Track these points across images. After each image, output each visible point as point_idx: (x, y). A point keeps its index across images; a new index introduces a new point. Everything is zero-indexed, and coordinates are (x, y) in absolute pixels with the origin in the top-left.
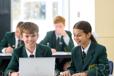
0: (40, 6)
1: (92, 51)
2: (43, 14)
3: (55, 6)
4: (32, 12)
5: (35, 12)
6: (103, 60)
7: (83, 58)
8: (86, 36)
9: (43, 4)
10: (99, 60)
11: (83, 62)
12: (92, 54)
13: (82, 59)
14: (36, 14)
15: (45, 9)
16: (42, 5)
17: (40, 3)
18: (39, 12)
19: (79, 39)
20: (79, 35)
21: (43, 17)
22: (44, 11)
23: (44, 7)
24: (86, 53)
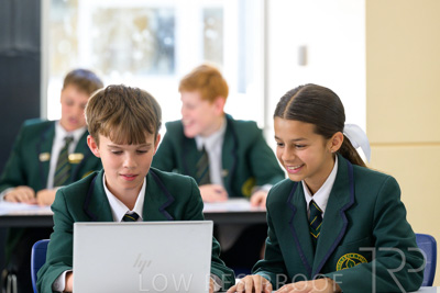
0: (153, 24)
1: (347, 200)
2: (165, 52)
3: (211, 22)
4: (121, 45)
5: (134, 44)
6: (391, 232)
7: (312, 228)
8: (325, 145)
9: (164, 14)
10: (375, 232)
11: (314, 242)
12: (345, 212)
13: (310, 230)
14: (138, 55)
15: (172, 36)
16: (160, 21)
17: (155, 10)
18: (149, 47)
19: (297, 157)
22: (168, 41)
23: (168, 26)
24: (323, 209)
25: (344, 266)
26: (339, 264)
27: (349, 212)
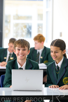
0: (28, 27)
4: (20, 31)
5: (23, 31)
8: (62, 53)
9: (30, 25)
12: (65, 68)
14: (24, 34)
17: (28, 24)
18: (27, 32)
19: (56, 55)
20: (56, 52)
21: (29, 36)
24: (60, 67)
25: (65, 80)
26: (64, 79)
27: (66, 68)
